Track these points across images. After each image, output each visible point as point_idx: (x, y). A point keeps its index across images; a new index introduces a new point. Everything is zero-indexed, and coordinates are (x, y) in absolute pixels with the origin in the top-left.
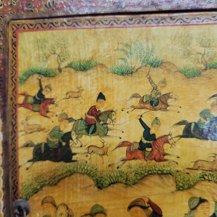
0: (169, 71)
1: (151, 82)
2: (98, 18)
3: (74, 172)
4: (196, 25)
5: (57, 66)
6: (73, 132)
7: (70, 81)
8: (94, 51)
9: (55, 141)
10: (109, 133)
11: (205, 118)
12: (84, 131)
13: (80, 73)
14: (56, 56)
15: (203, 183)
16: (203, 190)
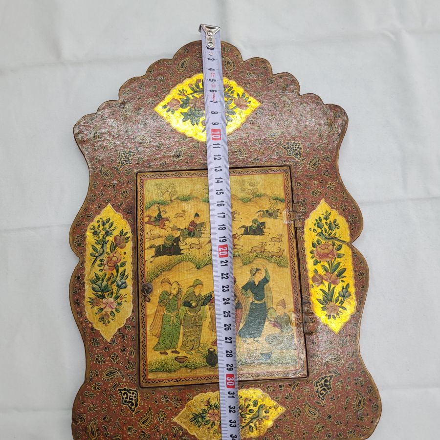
0: (234, 199)
2: (193, 172)
3: (182, 261)
4: (247, 175)
5: (169, 199)
6: (181, 237)
7: (178, 207)
8: (191, 190)
9: (170, 243)
10: (202, 235)
11: (255, 223)
12: (188, 235)
13: (183, 202)
14: (169, 193)
15: (257, 259)
16: (258, 263)
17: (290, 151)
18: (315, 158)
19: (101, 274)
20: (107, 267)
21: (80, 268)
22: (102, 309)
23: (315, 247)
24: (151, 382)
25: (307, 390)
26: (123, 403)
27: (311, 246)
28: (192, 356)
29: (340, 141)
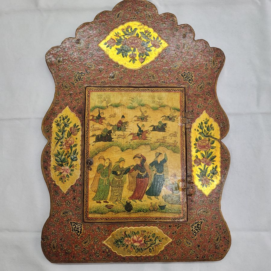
0: (147, 108)
1: (141, 112)
2: (122, 88)
3: (113, 145)
4: (157, 92)
5: (106, 105)
6: (112, 130)
7: (111, 110)
8: (120, 100)
9: (105, 134)
10: (126, 130)
11: (160, 124)
12: (117, 129)
13: (115, 108)
14: (106, 101)
15: (160, 147)
16: (160, 150)
17: (185, 78)
18: (202, 83)
19: (61, 151)
20: (65, 147)
21: (48, 146)
22: (61, 173)
23: (197, 141)
24: (90, 219)
25: (186, 229)
26: (72, 231)
27: (195, 141)
28: (116, 205)
29: (218, 73)
